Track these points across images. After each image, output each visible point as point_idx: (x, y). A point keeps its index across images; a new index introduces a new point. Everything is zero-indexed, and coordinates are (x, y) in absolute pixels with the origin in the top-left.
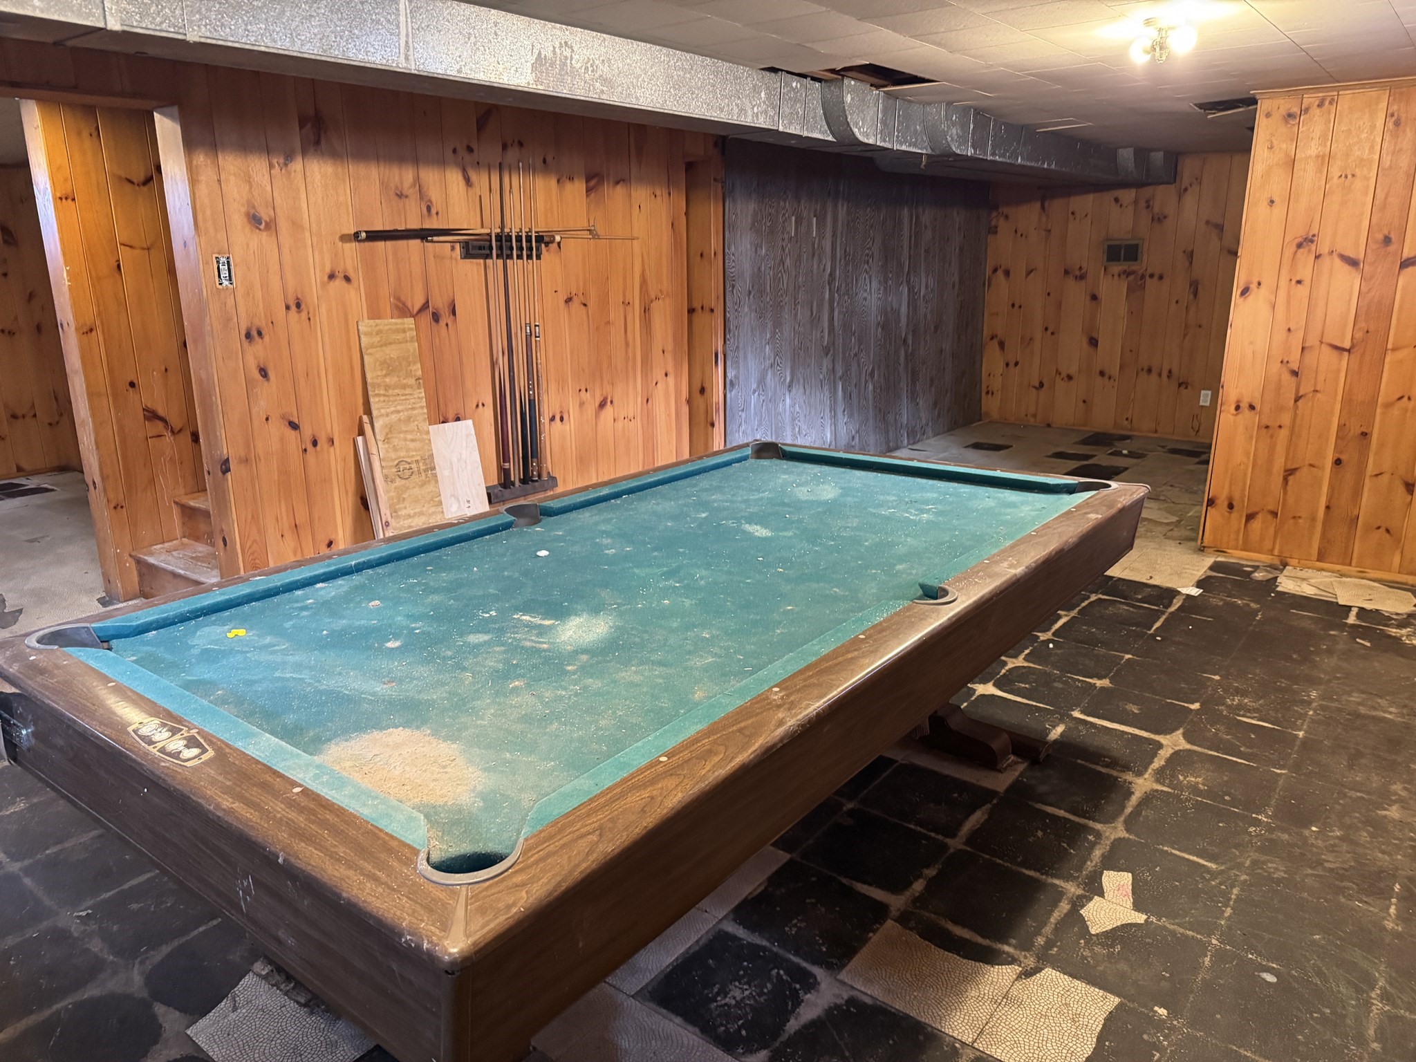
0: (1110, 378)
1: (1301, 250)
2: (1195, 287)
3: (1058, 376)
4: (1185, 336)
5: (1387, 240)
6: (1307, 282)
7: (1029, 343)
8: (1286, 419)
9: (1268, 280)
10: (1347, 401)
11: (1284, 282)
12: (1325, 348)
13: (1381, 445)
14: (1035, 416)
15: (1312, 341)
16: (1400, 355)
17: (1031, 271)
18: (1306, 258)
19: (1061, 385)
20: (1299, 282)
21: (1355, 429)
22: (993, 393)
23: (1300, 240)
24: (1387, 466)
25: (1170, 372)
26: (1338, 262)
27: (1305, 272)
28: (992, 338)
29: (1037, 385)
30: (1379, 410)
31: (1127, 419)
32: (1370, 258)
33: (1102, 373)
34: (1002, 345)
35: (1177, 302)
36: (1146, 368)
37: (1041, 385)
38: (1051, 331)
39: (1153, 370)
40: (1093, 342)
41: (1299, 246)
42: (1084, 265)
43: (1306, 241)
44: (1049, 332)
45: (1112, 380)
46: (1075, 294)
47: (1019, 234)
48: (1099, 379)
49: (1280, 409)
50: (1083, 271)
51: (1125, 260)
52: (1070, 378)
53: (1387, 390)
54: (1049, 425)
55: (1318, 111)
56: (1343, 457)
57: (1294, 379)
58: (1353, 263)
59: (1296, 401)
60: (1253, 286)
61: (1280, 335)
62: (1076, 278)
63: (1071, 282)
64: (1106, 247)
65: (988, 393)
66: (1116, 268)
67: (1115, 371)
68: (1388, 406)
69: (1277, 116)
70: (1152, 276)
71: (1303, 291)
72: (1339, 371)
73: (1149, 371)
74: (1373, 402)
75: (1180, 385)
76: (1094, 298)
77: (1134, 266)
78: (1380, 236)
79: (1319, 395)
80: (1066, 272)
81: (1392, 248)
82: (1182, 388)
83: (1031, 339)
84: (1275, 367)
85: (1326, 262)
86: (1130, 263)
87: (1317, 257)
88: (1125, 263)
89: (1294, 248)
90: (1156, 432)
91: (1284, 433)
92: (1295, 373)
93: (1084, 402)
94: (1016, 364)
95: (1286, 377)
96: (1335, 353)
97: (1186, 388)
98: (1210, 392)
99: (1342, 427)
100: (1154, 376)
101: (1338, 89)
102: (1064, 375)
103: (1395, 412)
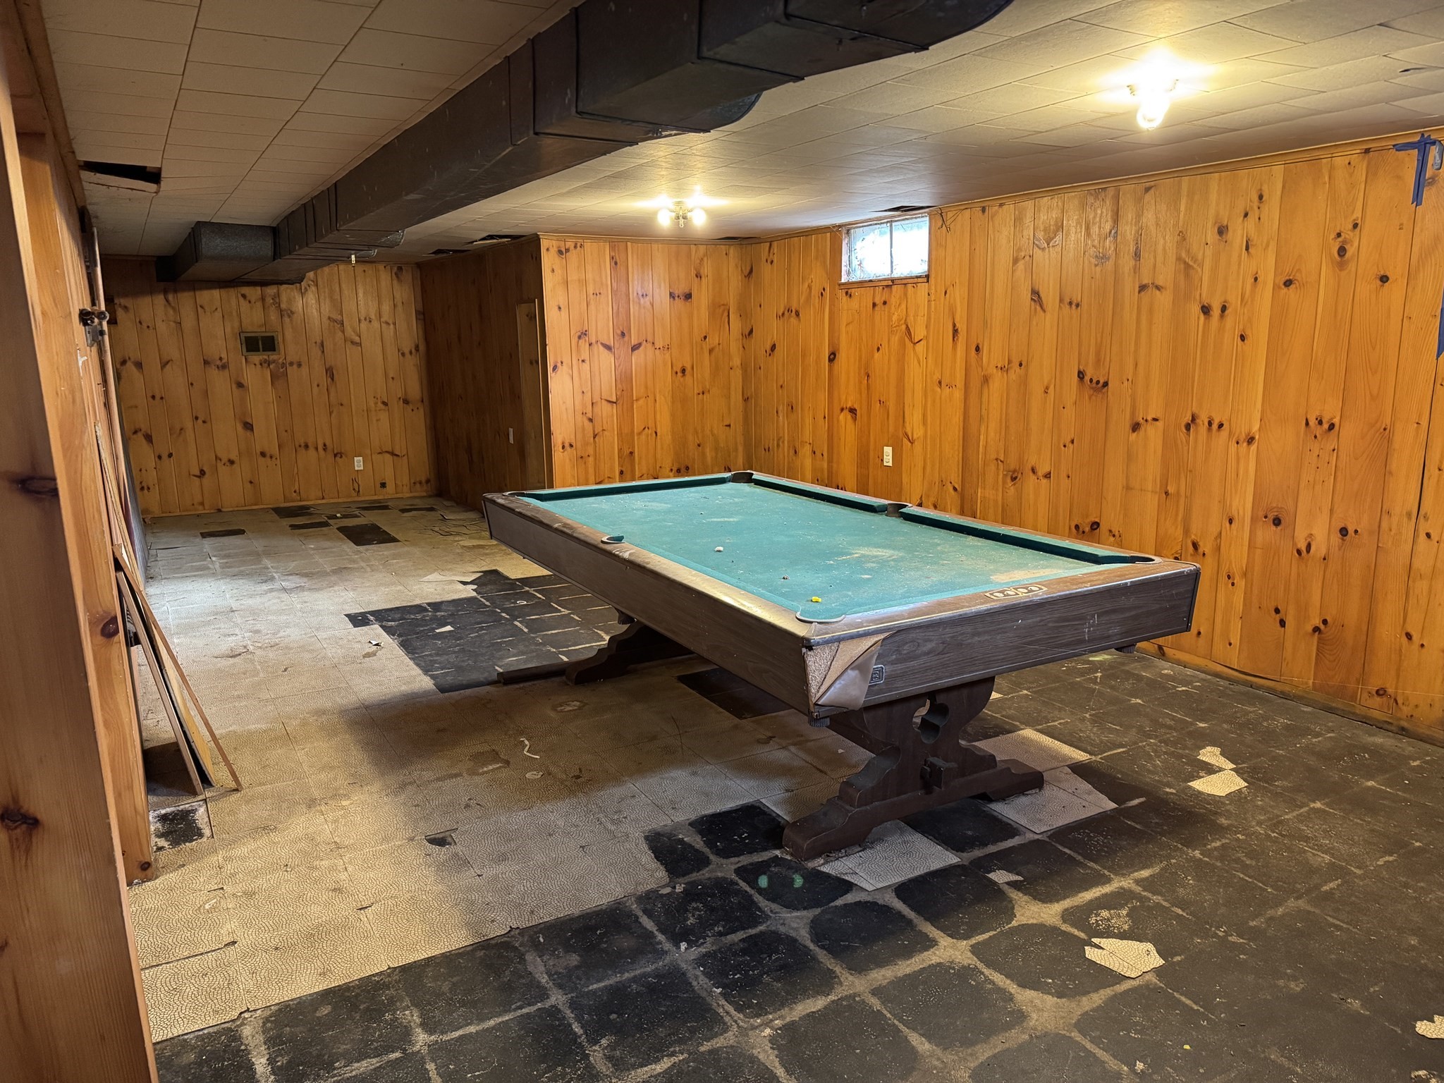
0: (271, 457)
1: (580, 341)
2: (330, 372)
3: (219, 461)
4: (331, 413)
5: (623, 334)
6: (587, 359)
7: (180, 433)
8: (590, 450)
9: (567, 360)
10: (620, 434)
11: (575, 362)
12: (604, 403)
13: (640, 458)
14: (202, 504)
15: (597, 398)
16: (641, 402)
17: (168, 362)
18: (584, 345)
19: (223, 470)
20: (583, 361)
21: (627, 451)
22: (149, 488)
23: (579, 334)
24: (644, 471)
25: (325, 445)
26: (601, 348)
27: (585, 355)
28: (135, 432)
29: (198, 473)
30: (636, 438)
31: (295, 492)
32: (617, 346)
33: (263, 454)
34: (149, 438)
35: (318, 386)
36: (303, 445)
37: (203, 473)
38: (203, 419)
39: (310, 445)
40: (248, 426)
41: (580, 337)
42: (224, 355)
43: (583, 334)
44: (200, 421)
45: (274, 459)
46: (220, 383)
47: (145, 325)
48: (261, 460)
49: (586, 444)
50: (224, 361)
51: (264, 350)
52: (232, 462)
53: (638, 426)
54: (219, 511)
55: (574, 251)
56: (624, 469)
57: (591, 424)
58: (608, 348)
59: (594, 438)
60: (559, 364)
61: (578, 397)
62: (218, 367)
63: (213, 372)
64: (243, 339)
65: (142, 489)
66: (256, 358)
67: (275, 451)
68: (639, 434)
69: (554, 251)
70: (291, 364)
71: (586, 366)
72: (613, 415)
73: (307, 446)
74: (633, 432)
75: (335, 455)
76: (240, 385)
77: (273, 357)
78: (619, 332)
79: (605, 433)
80: (206, 363)
81: (626, 338)
82: (338, 458)
83: (181, 429)
84: (579, 417)
85: (595, 347)
86: (270, 353)
87: (590, 345)
88: (265, 353)
89: (577, 339)
90: (323, 498)
91: (591, 459)
92: (591, 420)
93: (251, 482)
94: (170, 455)
95: (587, 422)
96: (609, 404)
97: (341, 457)
98: (361, 458)
99: (620, 450)
100: (312, 451)
101: (584, 238)
102: (225, 460)
103: (643, 437)
